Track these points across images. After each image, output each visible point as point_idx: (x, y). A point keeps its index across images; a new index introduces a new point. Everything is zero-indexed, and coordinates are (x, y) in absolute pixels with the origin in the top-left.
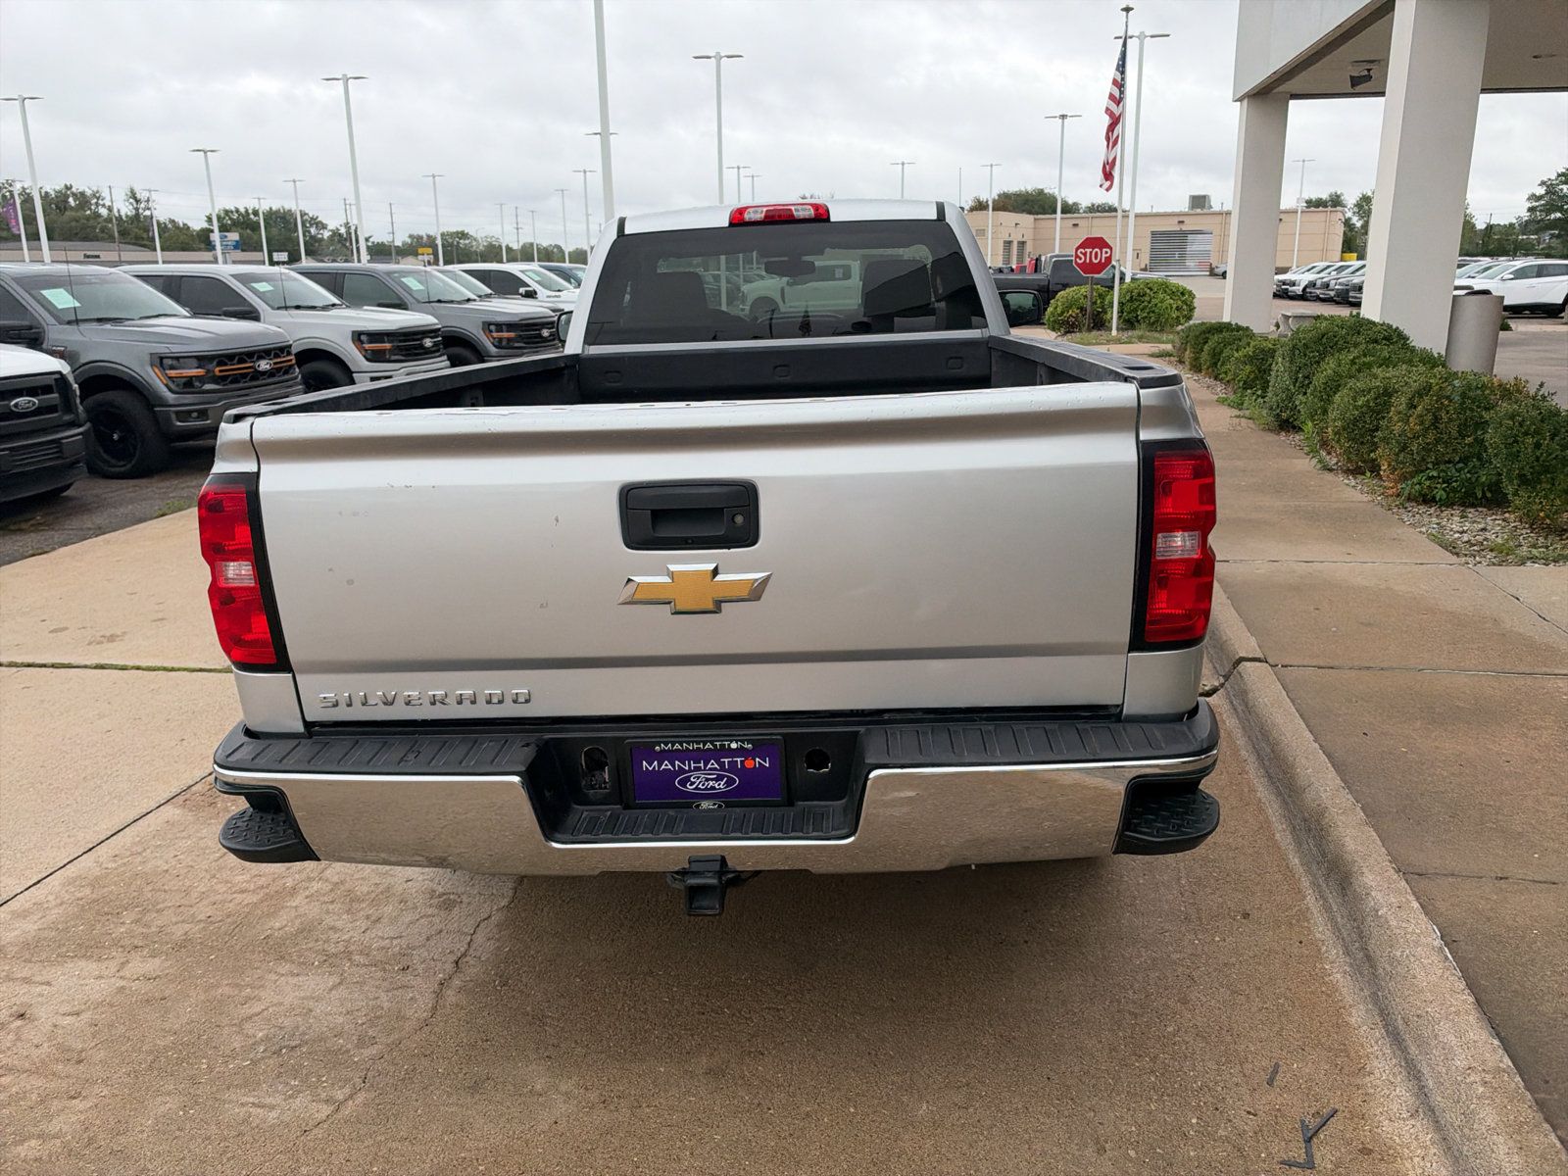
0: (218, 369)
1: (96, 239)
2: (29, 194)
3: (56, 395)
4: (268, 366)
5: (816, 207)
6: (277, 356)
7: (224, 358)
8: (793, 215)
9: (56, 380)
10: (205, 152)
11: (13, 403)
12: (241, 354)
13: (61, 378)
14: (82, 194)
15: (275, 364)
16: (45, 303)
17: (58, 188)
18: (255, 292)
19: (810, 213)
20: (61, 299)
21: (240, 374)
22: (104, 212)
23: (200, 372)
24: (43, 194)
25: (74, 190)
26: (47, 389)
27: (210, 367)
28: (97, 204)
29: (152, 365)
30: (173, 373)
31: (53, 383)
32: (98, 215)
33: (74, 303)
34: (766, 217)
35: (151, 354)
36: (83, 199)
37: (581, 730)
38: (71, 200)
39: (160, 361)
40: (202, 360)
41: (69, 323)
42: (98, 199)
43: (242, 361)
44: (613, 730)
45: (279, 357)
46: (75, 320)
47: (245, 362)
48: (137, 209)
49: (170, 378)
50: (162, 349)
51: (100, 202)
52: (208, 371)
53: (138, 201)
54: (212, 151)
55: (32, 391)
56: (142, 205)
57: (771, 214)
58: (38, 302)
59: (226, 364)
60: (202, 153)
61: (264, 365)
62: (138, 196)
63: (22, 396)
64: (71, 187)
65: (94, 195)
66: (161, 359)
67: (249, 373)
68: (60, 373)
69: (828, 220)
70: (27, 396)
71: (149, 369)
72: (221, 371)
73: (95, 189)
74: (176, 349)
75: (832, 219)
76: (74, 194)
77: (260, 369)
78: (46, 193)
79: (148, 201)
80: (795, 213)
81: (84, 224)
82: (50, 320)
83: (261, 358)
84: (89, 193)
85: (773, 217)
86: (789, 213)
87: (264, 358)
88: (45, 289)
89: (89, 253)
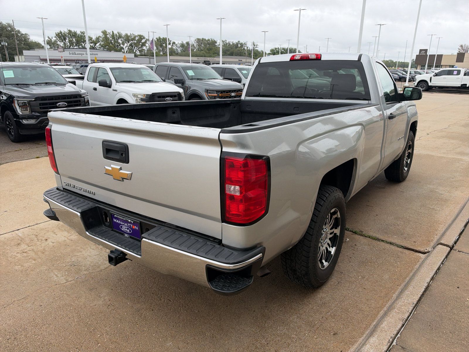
0: (220, 94)
1: (242, 56)
2: (230, 43)
3: (177, 98)
4: (234, 95)
5: (317, 55)
6: (237, 92)
7: (222, 92)
8: (309, 58)
9: (178, 94)
10: (265, 32)
11: (166, 99)
12: (221, 91)
13: (179, 94)
14: (242, 43)
15: (236, 94)
16: (187, 74)
17: (237, 42)
18: (242, 73)
19: (314, 57)
20: (191, 73)
21: (226, 96)
22: (246, 48)
23: (216, 95)
24: (233, 43)
25: (240, 42)
26: (175, 96)
27: (218, 94)
28: (245, 46)
29: (205, 92)
30: (209, 94)
31: (177, 95)
32: (244, 49)
33: (193, 74)
34: (301, 58)
35: (205, 89)
36: (242, 45)
37: (103, 206)
38: (239, 45)
39: (207, 91)
40: (217, 91)
41: (191, 79)
42: (245, 45)
43: (227, 93)
44: (108, 207)
45: (238, 92)
46: (192, 79)
47: (228, 93)
48: (254, 48)
49: (209, 96)
50: (208, 88)
51: (246, 46)
52: (218, 95)
53: (254, 45)
54: (267, 32)
55: (171, 96)
56: (255, 47)
57: (303, 57)
58: (185, 73)
59: (223, 93)
60: (264, 32)
61: (233, 94)
62: (255, 44)
63: (169, 97)
64: (240, 41)
65: (245, 44)
66: (207, 90)
67: (228, 96)
68: (179, 92)
69: (320, 59)
70: (170, 97)
71: (204, 93)
72: (221, 95)
73: (245, 42)
74: (211, 88)
75: (322, 59)
76: (240, 44)
77: (232, 95)
78: (234, 43)
79: (257, 45)
80: (310, 57)
81: (241, 51)
82: (187, 78)
83: (233, 92)
84: (243, 43)
85: (303, 58)
86: (307, 57)
87: (234, 92)
88: (187, 70)
89: (240, 59)
